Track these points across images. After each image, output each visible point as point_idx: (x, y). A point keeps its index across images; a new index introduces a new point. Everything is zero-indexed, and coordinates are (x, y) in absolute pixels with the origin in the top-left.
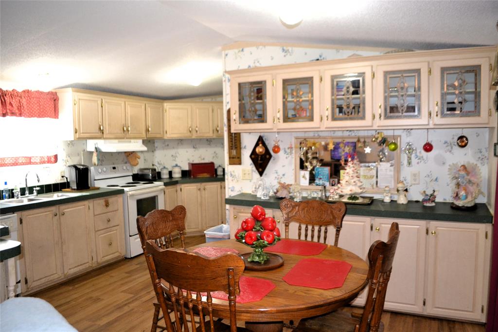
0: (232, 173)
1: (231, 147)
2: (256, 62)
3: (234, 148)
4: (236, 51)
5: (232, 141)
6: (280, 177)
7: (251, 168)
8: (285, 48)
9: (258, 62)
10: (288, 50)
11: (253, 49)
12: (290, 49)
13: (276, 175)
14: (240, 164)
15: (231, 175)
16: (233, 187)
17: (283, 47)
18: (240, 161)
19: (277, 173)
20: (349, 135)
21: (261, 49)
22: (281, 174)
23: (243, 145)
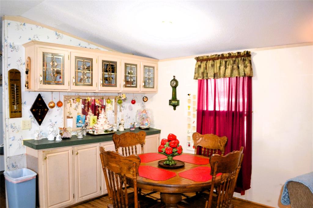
0: (13, 125)
1: (13, 102)
2: (36, 37)
3: (16, 104)
4: (19, 23)
5: (14, 98)
6: (53, 124)
7: (30, 120)
8: (57, 33)
9: (37, 37)
10: (60, 35)
11: (34, 26)
12: (61, 34)
13: (50, 123)
14: (21, 117)
15: (12, 127)
16: (14, 137)
17: (56, 32)
18: (21, 114)
19: (51, 121)
20: (94, 95)
21: (40, 28)
22: (54, 122)
23: (23, 101)
